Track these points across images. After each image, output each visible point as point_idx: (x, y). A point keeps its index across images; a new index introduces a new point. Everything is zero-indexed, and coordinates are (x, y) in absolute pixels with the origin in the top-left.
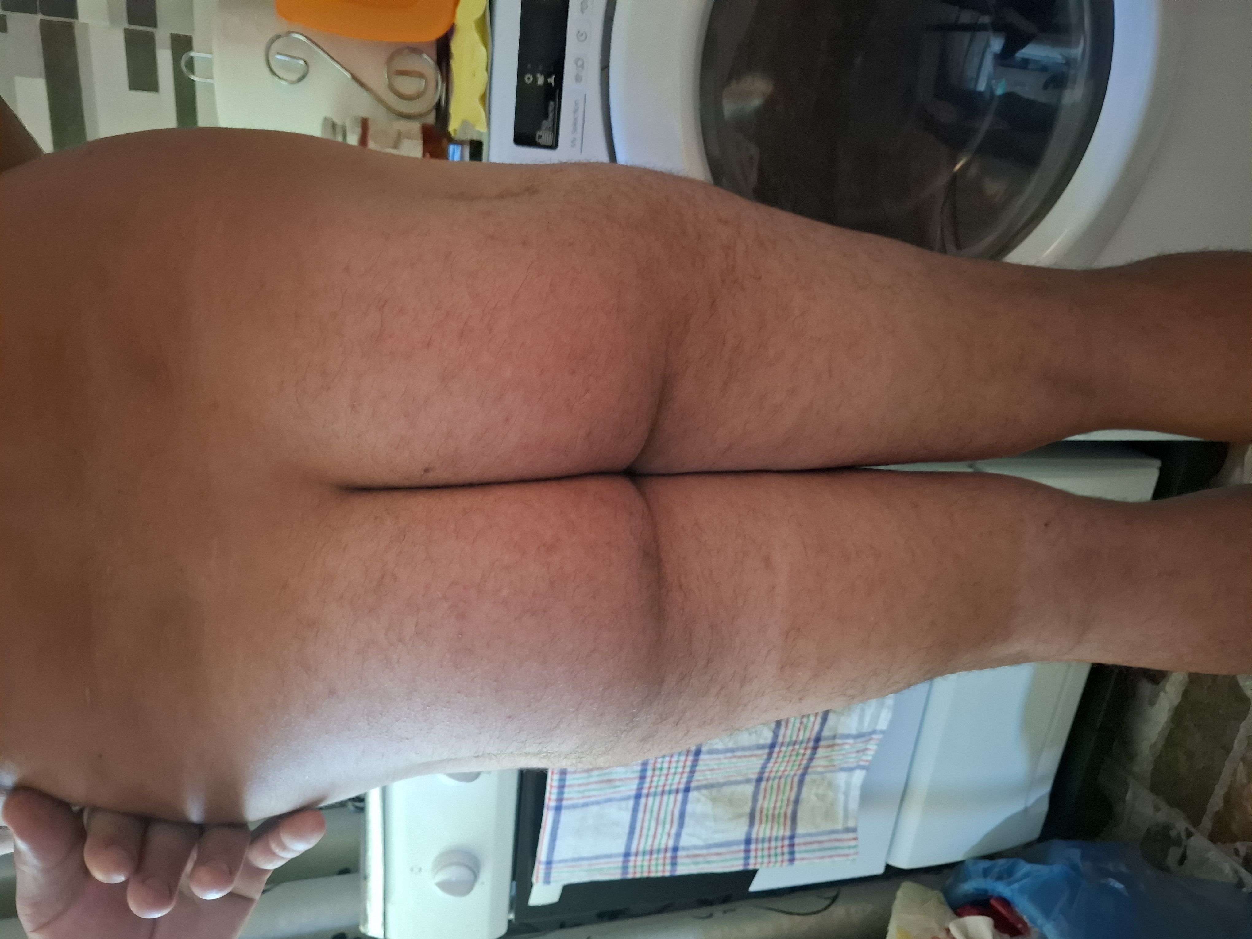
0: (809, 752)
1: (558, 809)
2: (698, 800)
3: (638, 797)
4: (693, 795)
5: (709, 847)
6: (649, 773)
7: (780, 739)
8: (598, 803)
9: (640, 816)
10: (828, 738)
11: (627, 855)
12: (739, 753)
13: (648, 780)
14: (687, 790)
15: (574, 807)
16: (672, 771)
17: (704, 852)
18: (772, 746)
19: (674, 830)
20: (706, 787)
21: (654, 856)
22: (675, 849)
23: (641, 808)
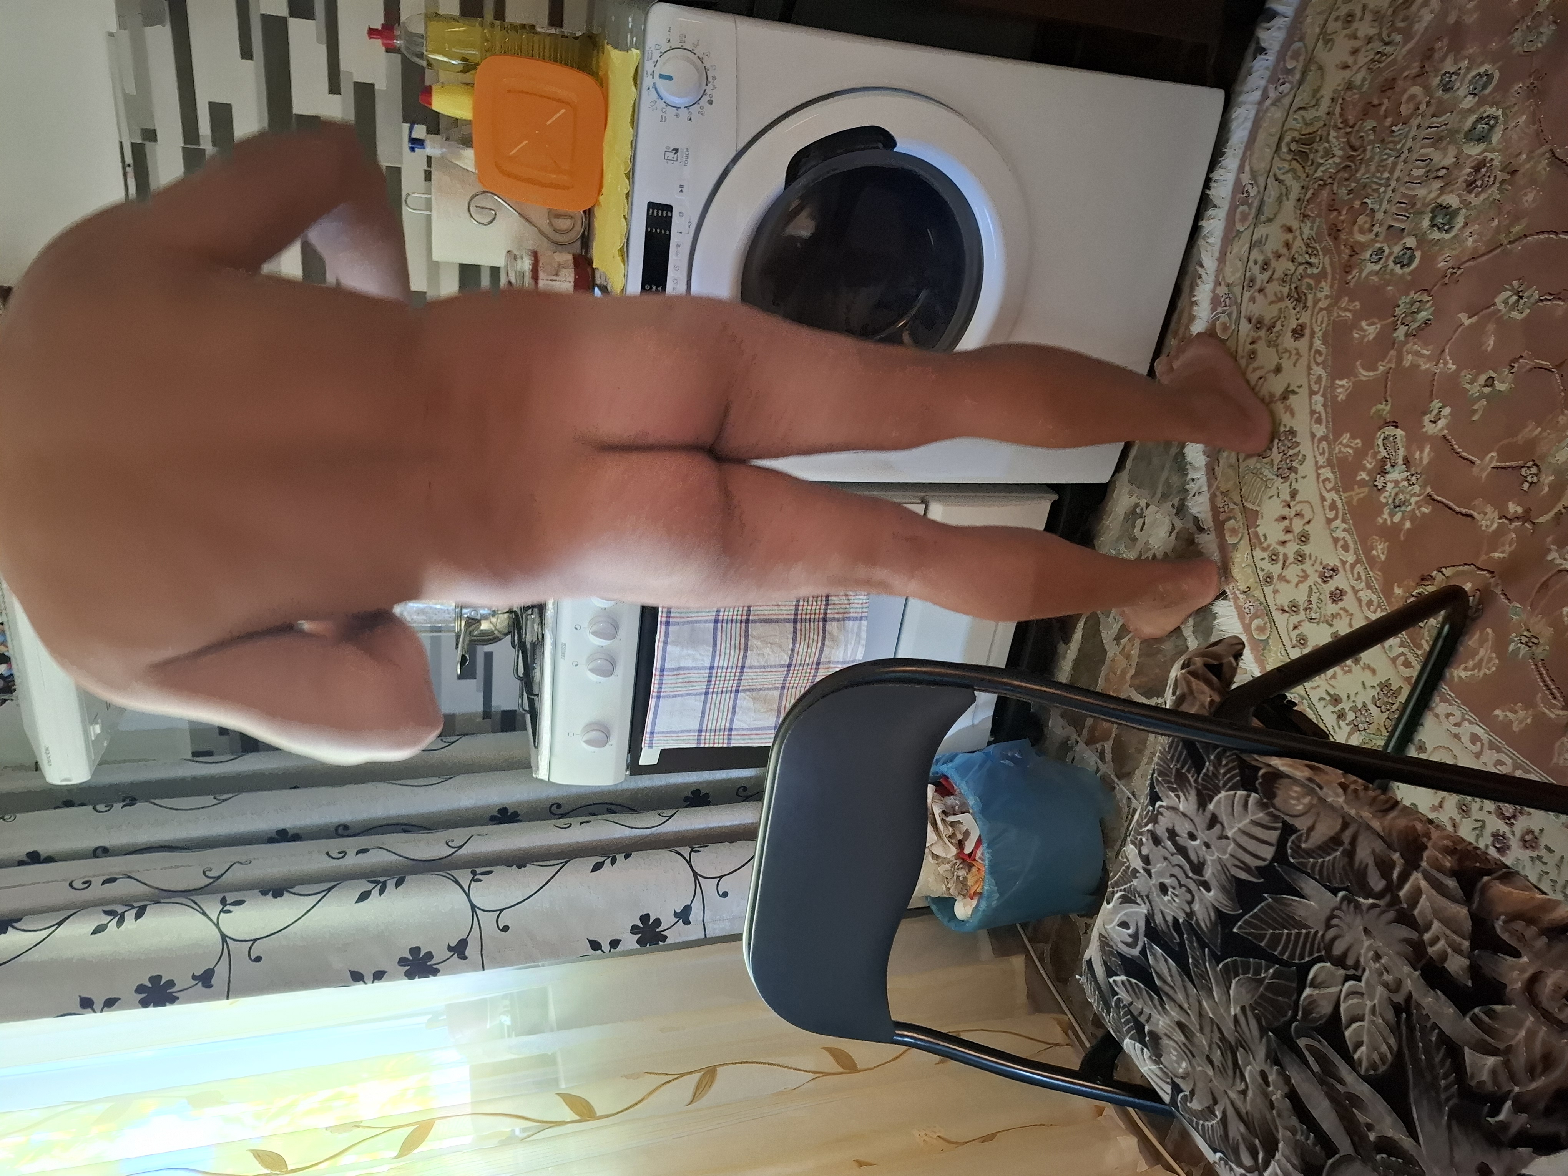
0: (813, 671)
1: (658, 697)
2: (745, 698)
3: (707, 693)
4: (740, 695)
5: (752, 729)
6: (713, 679)
7: (794, 662)
8: (682, 695)
9: (708, 706)
10: (825, 663)
11: (700, 731)
12: (769, 670)
13: (713, 683)
14: (737, 691)
15: (667, 697)
16: (728, 678)
17: (749, 733)
18: (789, 666)
19: (729, 717)
20: (749, 690)
21: (717, 733)
22: (730, 730)
23: (709, 701)
